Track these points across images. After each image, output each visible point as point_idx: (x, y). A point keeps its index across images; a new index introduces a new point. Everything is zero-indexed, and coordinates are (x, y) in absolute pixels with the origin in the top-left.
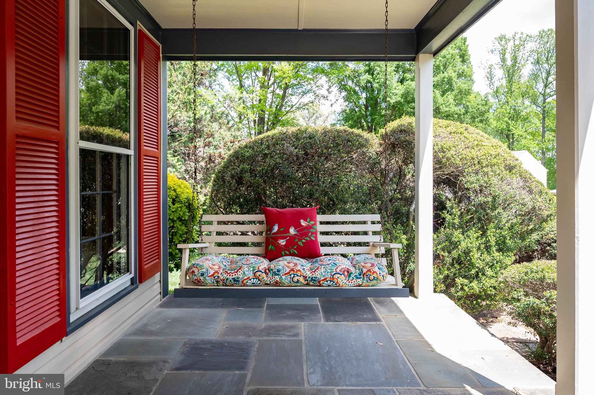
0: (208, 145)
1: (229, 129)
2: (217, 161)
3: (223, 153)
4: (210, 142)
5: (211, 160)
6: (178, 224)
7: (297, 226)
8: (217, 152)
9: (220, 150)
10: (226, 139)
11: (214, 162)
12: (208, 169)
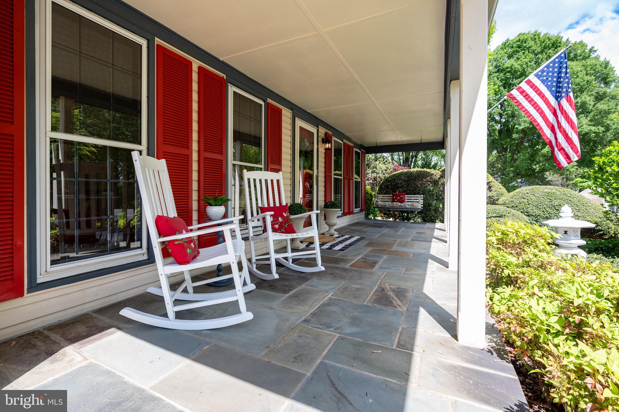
0: (373, 172)
1: (384, 163)
2: (378, 180)
3: (381, 176)
4: (374, 171)
5: (375, 179)
6: (368, 201)
7: (400, 197)
8: (378, 175)
9: (380, 175)
10: (383, 169)
11: (376, 181)
12: (373, 184)
